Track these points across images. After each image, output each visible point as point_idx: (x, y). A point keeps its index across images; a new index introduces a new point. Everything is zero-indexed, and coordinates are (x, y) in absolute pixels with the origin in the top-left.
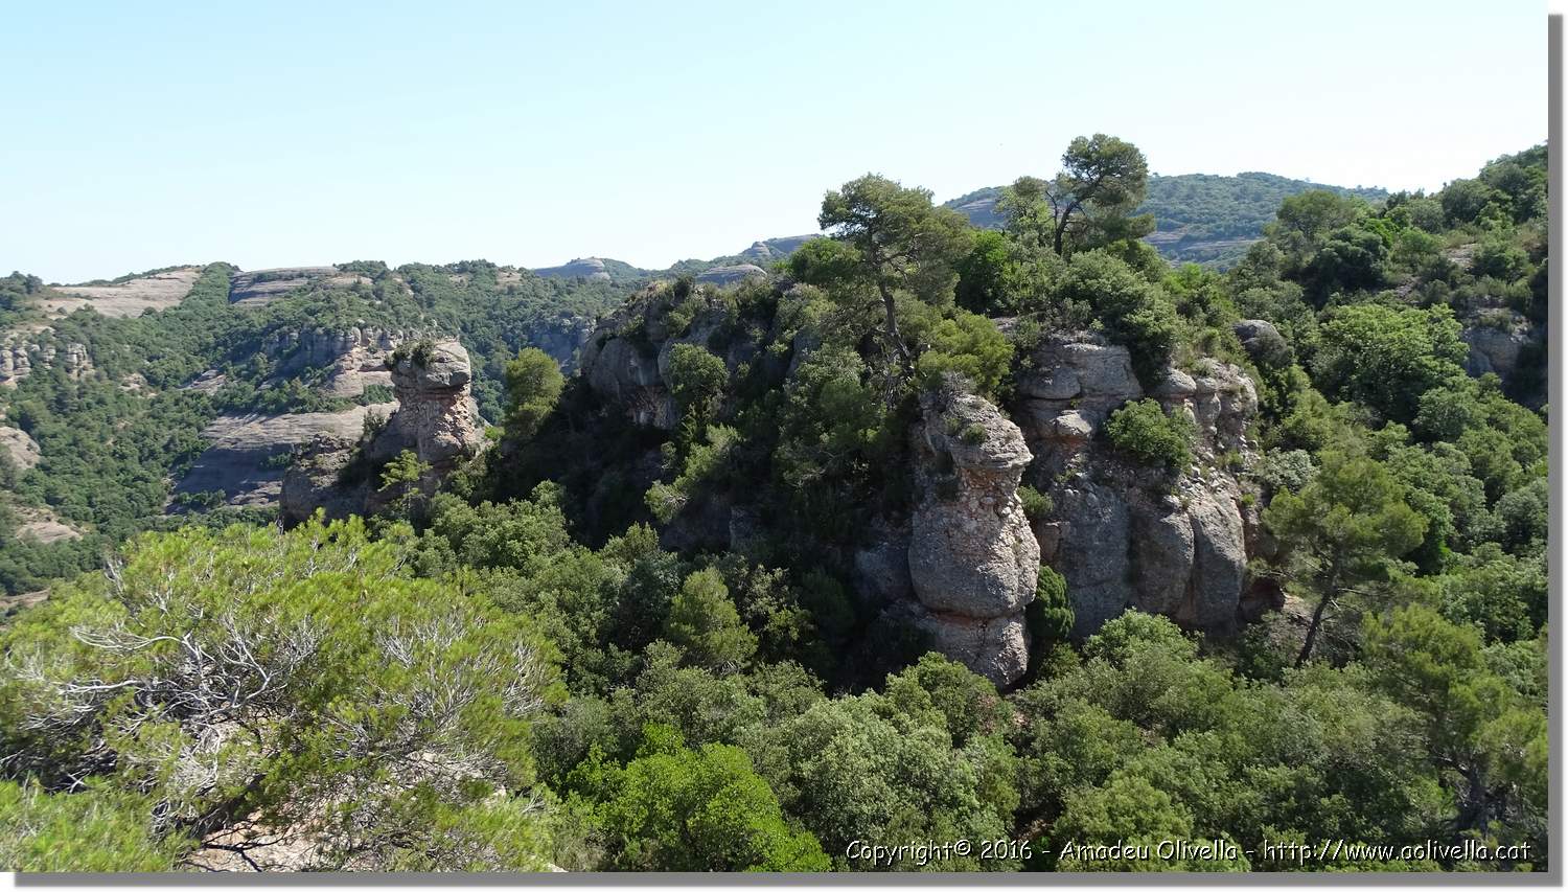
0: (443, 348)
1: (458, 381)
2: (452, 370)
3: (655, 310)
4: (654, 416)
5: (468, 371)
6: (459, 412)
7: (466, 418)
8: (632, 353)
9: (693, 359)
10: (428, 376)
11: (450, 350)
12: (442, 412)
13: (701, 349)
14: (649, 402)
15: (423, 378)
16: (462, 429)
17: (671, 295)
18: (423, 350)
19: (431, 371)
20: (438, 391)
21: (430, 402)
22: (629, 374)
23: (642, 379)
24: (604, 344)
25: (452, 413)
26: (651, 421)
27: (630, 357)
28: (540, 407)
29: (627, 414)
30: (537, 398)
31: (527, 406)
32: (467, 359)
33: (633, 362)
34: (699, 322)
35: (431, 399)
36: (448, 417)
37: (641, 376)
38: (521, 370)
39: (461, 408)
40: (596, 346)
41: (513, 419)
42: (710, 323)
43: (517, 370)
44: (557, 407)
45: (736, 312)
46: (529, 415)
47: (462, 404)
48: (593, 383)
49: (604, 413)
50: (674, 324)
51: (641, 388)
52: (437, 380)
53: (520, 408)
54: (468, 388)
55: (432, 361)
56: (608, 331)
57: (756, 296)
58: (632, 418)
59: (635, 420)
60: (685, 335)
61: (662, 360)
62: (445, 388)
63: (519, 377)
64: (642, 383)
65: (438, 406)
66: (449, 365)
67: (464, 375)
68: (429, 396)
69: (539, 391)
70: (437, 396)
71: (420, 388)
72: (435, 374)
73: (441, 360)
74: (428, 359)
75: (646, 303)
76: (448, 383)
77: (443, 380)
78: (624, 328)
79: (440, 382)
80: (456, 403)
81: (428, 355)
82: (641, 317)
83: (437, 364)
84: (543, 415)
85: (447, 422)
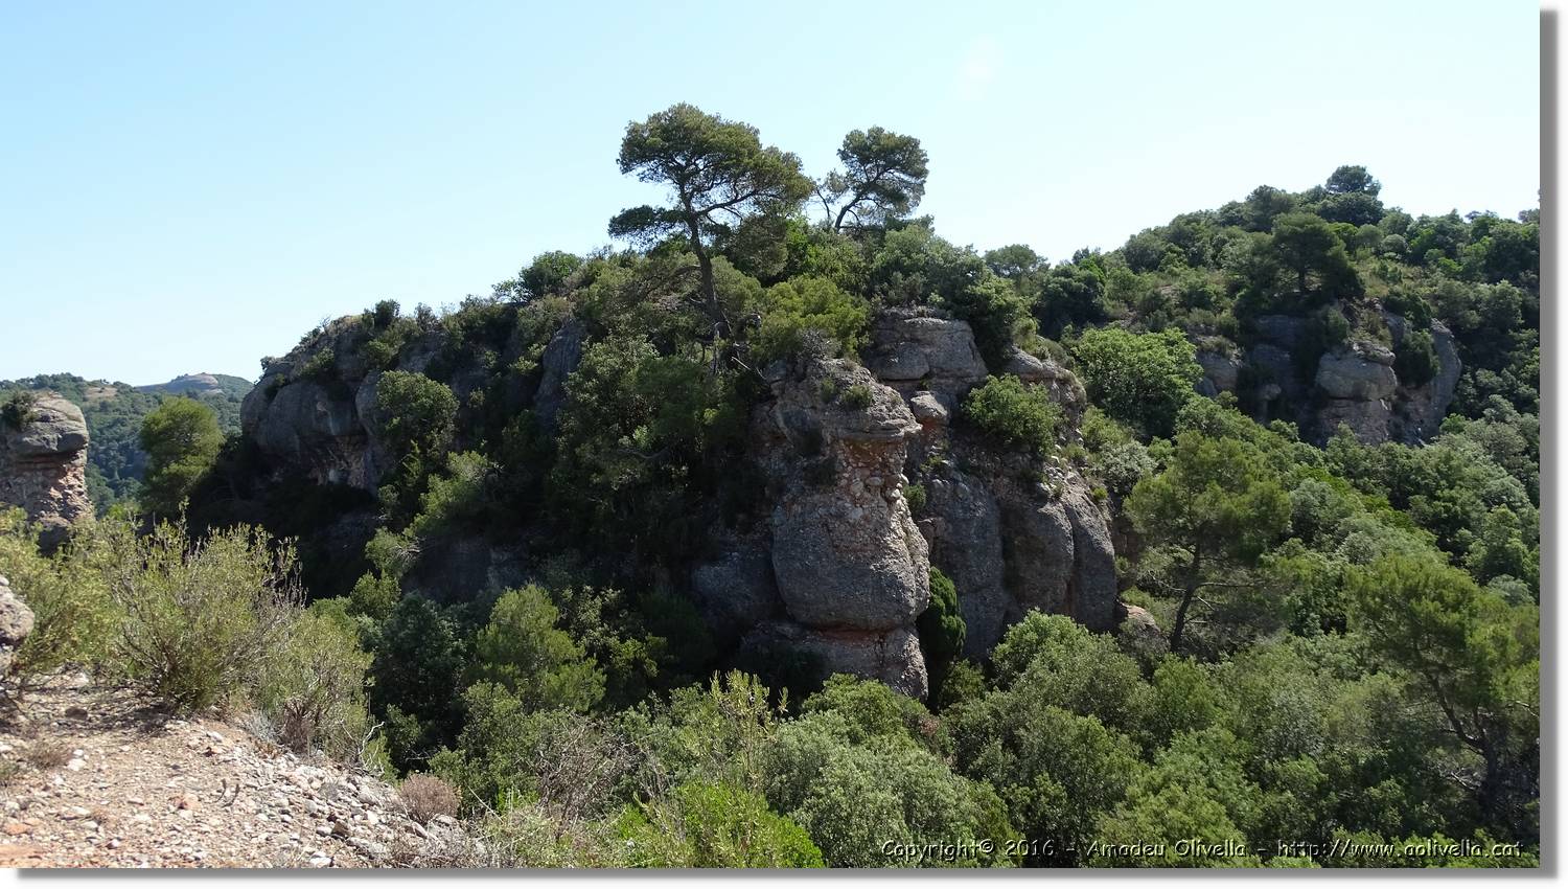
0: (46, 404)
1: (70, 446)
2: (62, 431)
3: (348, 343)
4: (349, 474)
5: (84, 432)
6: (71, 487)
7: (80, 494)
8: (317, 397)
9: (411, 388)
10: (27, 439)
11: (57, 408)
12: (46, 486)
13: (420, 376)
14: (341, 457)
15: (20, 443)
16: (76, 508)
17: (371, 324)
18: (18, 406)
19: (30, 433)
20: (43, 459)
21: (28, 474)
22: (314, 423)
23: (333, 427)
24: (276, 392)
25: (60, 488)
26: (344, 480)
27: (316, 402)
28: (193, 468)
29: (309, 476)
30: (189, 457)
31: (174, 467)
32: (83, 419)
33: (320, 407)
34: (411, 349)
35: (30, 470)
36: (54, 492)
37: (331, 424)
38: (163, 424)
39: (73, 481)
40: (264, 396)
41: (153, 484)
42: (425, 350)
43: (157, 425)
44: (215, 469)
45: (460, 335)
46: (178, 479)
47: (75, 476)
48: (261, 441)
49: (276, 477)
50: (379, 354)
51: (331, 439)
52: (39, 444)
53: (165, 471)
54: (82, 457)
55: (32, 419)
56: (281, 377)
57: (483, 316)
58: (316, 480)
59: (320, 482)
60: (394, 364)
61: (362, 400)
62: (52, 454)
63: (160, 433)
64: (333, 432)
65: (40, 479)
66: (57, 424)
67: (80, 438)
68: (26, 466)
69: (191, 449)
70: (39, 466)
71: (13, 457)
72: (36, 437)
73: (45, 419)
74: (25, 417)
75: (335, 336)
76: (55, 448)
77: (48, 443)
78: (308, 365)
79: (41, 447)
80: (65, 474)
81: (25, 412)
82: (327, 352)
83: (38, 424)
84: (194, 478)
85: (53, 499)
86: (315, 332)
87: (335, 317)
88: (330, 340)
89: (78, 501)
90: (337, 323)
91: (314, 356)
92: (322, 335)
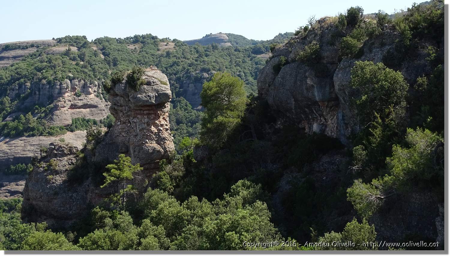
0: (150, 74)
1: (162, 99)
2: (157, 91)
3: (328, 37)
4: (326, 126)
5: (169, 92)
6: (162, 125)
7: (167, 130)
8: (307, 74)
10: (139, 96)
11: (155, 76)
12: (149, 125)
13: (381, 65)
14: (321, 115)
15: (135, 98)
16: (164, 139)
17: (344, 24)
18: (135, 75)
19: (141, 92)
20: (148, 108)
21: (139, 116)
22: (305, 91)
23: (317, 95)
24: (280, 68)
25: (156, 126)
26: (323, 131)
27: (306, 77)
28: (231, 119)
29: (300, 126)
30: (229, 112)
31: (220, 118)
32: (168, 83)
33: (309, 82)
34: (373, 44)
35: (141, 114)
36: (153, 129)
38: (214, 90)
39: (163, 122)
41: (209, 129)
42: (383, 45)
43: (210, 90)
44: (243, 119)
46: (221, 126)
47: (164, 118)
49: (279, 125)
50: (349, 47)
51: (315, 103)
52: (146, 99)
53: (215, 120)
54: (168, 107)
55: (142, 84)
56: (283, 58)
58: (304, 129)
59: (307, 130)
60: (360, 54)
61: (339, 79)
62: (152, 105)
63: (212, 96)
64: (317, 99)
65: (146, 120)
66: (155, 87)
67: (166, 95)
68: (139, 111)
69: (231, 107)
70: (145, 112)
71: (132, 106)
72: (144, 94)
73: (149, 84)
74: (139, 82)
75: (319, 32)
76: (154, 102)
77: (150, 99)
78: (302, 53)
79: (147, 101)
80: (159, 117)
81: (139, 79)
82: (315, 44)
83: (145, 86)
84: (232, 125)
85: (152, 133)
86: (306, 29)
87: (318, 18)
88: (316, 35)
89: (166, 134)
90: (319, 22)
91: (306, 47)
92: (310, 31)
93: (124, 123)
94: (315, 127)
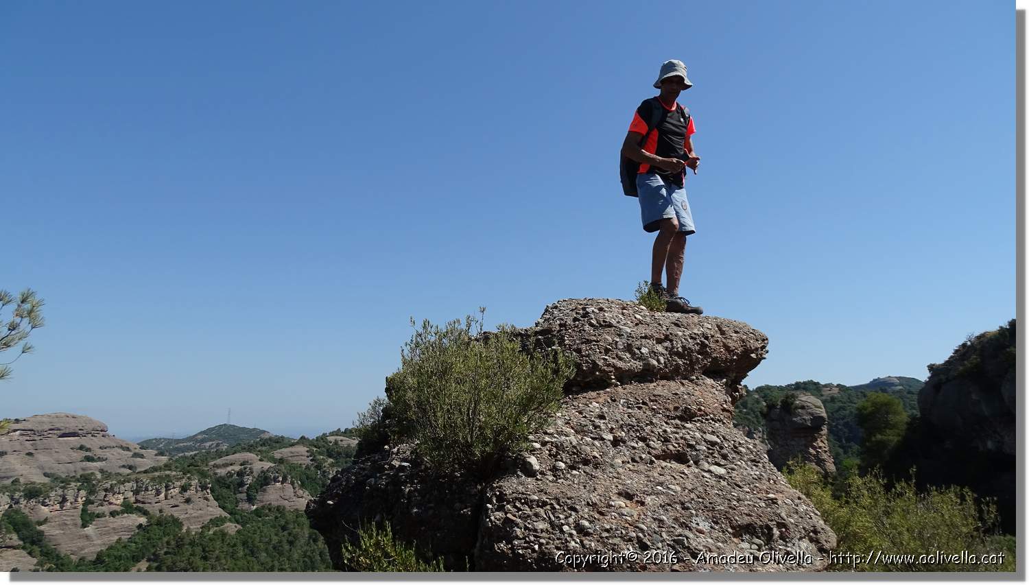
0: (803, 399)
1: (818, 422)
2: (812, 414)
5: (824, 415)
6: (820, 448)
7: (826, 452)
8: (971, 389)
10: (795, 419)
11: (809, 401)
12: (807, 447)
15: (791, 421)
16: (824, 460)
18: (788, 400)
19: (796, 415)
20: (804, 431)
21: (796, 439)
23: (986, 410)
24: (941, 387)
25: (814, 448)
27: (970, 393)
28: (891, 438)
29: (972, 445)
30: (887, 431)
31: (879, 437)
32: (823, 407)
33: (974, 397)
35: (798, 437)
36: (811, 450)
37: (984, 408)
38: (869, 409)
39: (821, 444)
40: (932, 390)
41: (867, 447)
43: (865, 410)
44: (905, 438)
46: (882, 445)
47: (822, 441)
48: (933, 420)
49: (948, 445)
51: (985, 418)
52: (801, 422)
53: (873, 439)
54: (825, 430)
55: (796, 408)
56: (943, 377)
58: (978, 448)
59: (981, 449)
62: (808, 428)
63: (868, 415)
64: (987, 414)
65: (804, 442)
66: (809, 411)
67: (822, 418)
68: (795, 434)
69: (888, 425)
70: (802, 435)
71: (788, 429)
72: (799, 418)
73: (803, 407)
74: (793, 406)
75: (979, 347)
76: (809, 425)
77: (805, 421)
78: (961, 368)
79: (803, 423)
80: (817, 440)
81: (792, 404)
82: (974, 358)
83: (800, 410)
84: (892, 444)
85: (811, 454)
86: (964, 345)
87: (977, 334)
88: (976, 350)
89: (825, 456)
90: (979, 338)
91: (966, 362)
92: (970, 347)
93: (782, 446)
94: (990, 444)
